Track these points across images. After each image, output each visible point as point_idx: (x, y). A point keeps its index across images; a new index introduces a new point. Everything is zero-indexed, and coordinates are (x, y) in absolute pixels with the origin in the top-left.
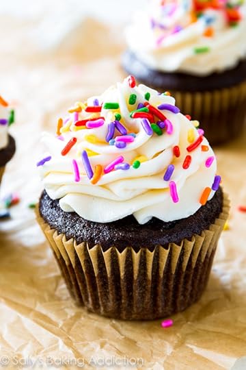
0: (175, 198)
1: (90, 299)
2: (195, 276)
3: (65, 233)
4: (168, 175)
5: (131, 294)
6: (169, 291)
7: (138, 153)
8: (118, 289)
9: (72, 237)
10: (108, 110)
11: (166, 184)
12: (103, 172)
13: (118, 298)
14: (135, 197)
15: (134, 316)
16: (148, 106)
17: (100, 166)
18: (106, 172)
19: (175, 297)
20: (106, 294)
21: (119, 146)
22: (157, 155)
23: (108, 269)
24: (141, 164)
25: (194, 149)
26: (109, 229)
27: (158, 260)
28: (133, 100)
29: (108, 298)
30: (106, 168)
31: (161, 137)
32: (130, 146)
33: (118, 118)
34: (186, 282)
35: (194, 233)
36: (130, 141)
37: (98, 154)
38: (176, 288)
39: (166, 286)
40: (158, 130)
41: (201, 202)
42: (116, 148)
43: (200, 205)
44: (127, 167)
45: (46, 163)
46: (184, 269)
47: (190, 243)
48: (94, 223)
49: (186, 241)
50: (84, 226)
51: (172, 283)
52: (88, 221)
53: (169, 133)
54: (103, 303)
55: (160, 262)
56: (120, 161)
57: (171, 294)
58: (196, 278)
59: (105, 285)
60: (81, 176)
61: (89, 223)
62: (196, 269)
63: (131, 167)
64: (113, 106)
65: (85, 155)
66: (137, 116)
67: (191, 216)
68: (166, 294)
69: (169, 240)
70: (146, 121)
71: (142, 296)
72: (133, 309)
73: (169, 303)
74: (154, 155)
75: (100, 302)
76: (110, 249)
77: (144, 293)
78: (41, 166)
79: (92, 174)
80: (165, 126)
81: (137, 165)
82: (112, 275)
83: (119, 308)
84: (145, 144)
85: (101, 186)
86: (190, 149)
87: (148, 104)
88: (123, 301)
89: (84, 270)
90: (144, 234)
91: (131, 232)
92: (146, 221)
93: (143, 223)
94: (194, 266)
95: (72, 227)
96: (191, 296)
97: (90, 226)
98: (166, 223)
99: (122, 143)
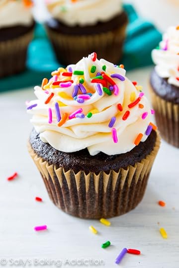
0: (115, 140)
1: (59, 202)
2: (131, 193)
3: (42, 157)
4: (111, 124)
5: (85, 201)
6: (111, 201)
7: (93, 107)
8: (76, 197)
9: (46, 160)
10: (76, 76)
11: (109, 130)
12: (68, 118)
13: (76, 204)
14: (89, 137)
15: (87, 216)
16: (103, 75)
17: (67, 114)
18: (70, 118)
19: (116, 205)
20: (68, 200)
21: (79, 102)
22: (105, 109)
23: (69, 184)
24: (93, 115)
25: (133, 106)
26: (70, 157)
27: (103, 181)
28: (93, 70)
29: (70, 203)
30: (71, 116)
31: (111, 96)
32: (87, 102)
33: (82, 82)
34: (124, 197)
35: (129, 164)
36: (87, 98)
37: (66, 106)
38: (117, 200)
39: (109, 198)
40: (108, 91)
41: (135, 143)
42: (78, 103)
43: (135, 146)
44: (83, 116)
45: (33, 108)
46: (122, 188)
47: (125, 171)
48: (61, 152)
49: (123, 169)
50: (54, 154)
51: (113, 197)
52: (57, 150)
53: (115, 95)
54: (67, 206)
55: (104, 182)
56: (80, 112)
57: (113, 204)
58: (132, 194)
59: (67, 193)
60: (53, 119)
61: (58, 151)
62: (132, 188)
63: (86, 116)
64: (80, 73)
65: (57, 105)
66: (93, 81)
67: (128, 152)
68: (109, 203)
69: (110, 168)
70: (99, 85)
71: (92, 203)
72: (86, 212)
73: (112, 210)
74: (103, 109)
75: (65, 205)
76: (69, 171)
77: (93, 201)
78: (30, 110)
79: (60, 118)
80: (114, 89)
81: (90, 116)
82: (71, 188)
83: (77, 209)
84: (98, 101)
85: (67, 127)
86: (131, 106)
87: (104, 73)
88: (80, 206)
89: (54, 183)
90: (93, 163)
91: (84, 160)
92: (96, 154)
93: (93, 155)
94: (129, 186)
95: (46, 153)
96: (129, 205)
97: (58, 154)
98: (109, 156)
99: (81, 99)
